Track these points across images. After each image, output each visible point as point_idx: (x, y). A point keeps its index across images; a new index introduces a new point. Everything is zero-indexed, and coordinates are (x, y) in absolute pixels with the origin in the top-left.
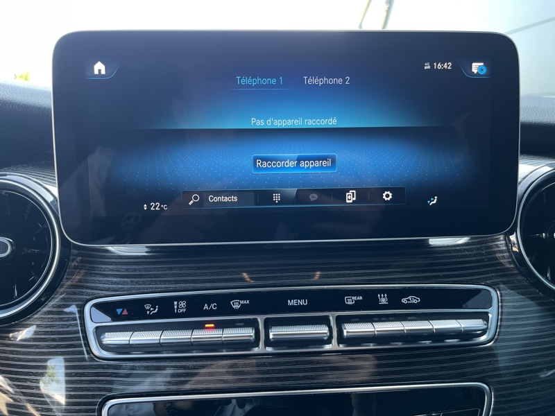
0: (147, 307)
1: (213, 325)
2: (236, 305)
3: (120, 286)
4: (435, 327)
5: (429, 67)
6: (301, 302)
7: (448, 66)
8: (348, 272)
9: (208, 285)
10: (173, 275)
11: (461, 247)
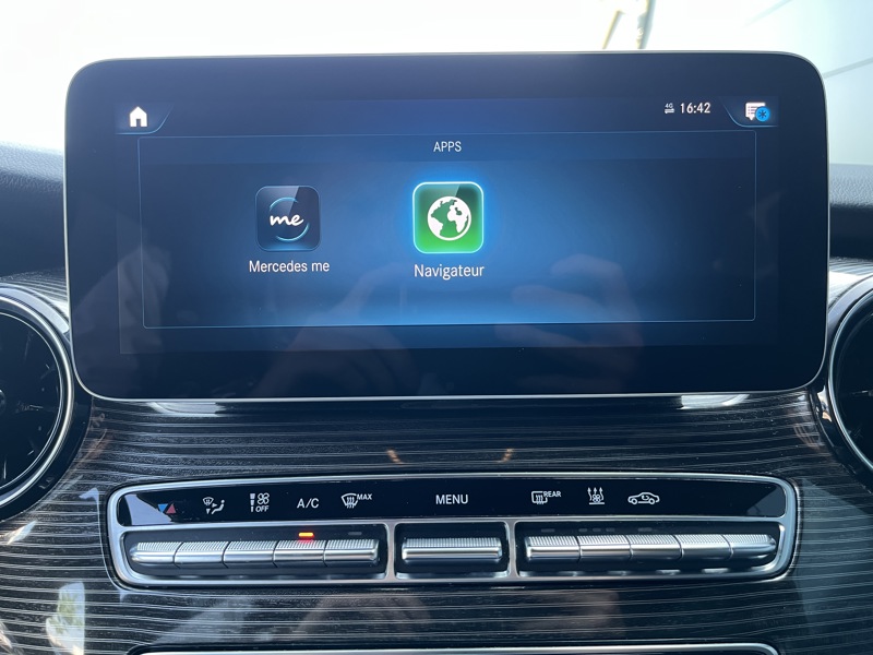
0: (208, 501)
1: (311, 534)
2: (350, 502)
3: (166, 467)
4: (684, 546)
5: (672, 111)
6: (458, 499)
7: (704, 108)
8: (538, 450)
9: (307, 467)
10: (252, 450)
11: (733, 412)
